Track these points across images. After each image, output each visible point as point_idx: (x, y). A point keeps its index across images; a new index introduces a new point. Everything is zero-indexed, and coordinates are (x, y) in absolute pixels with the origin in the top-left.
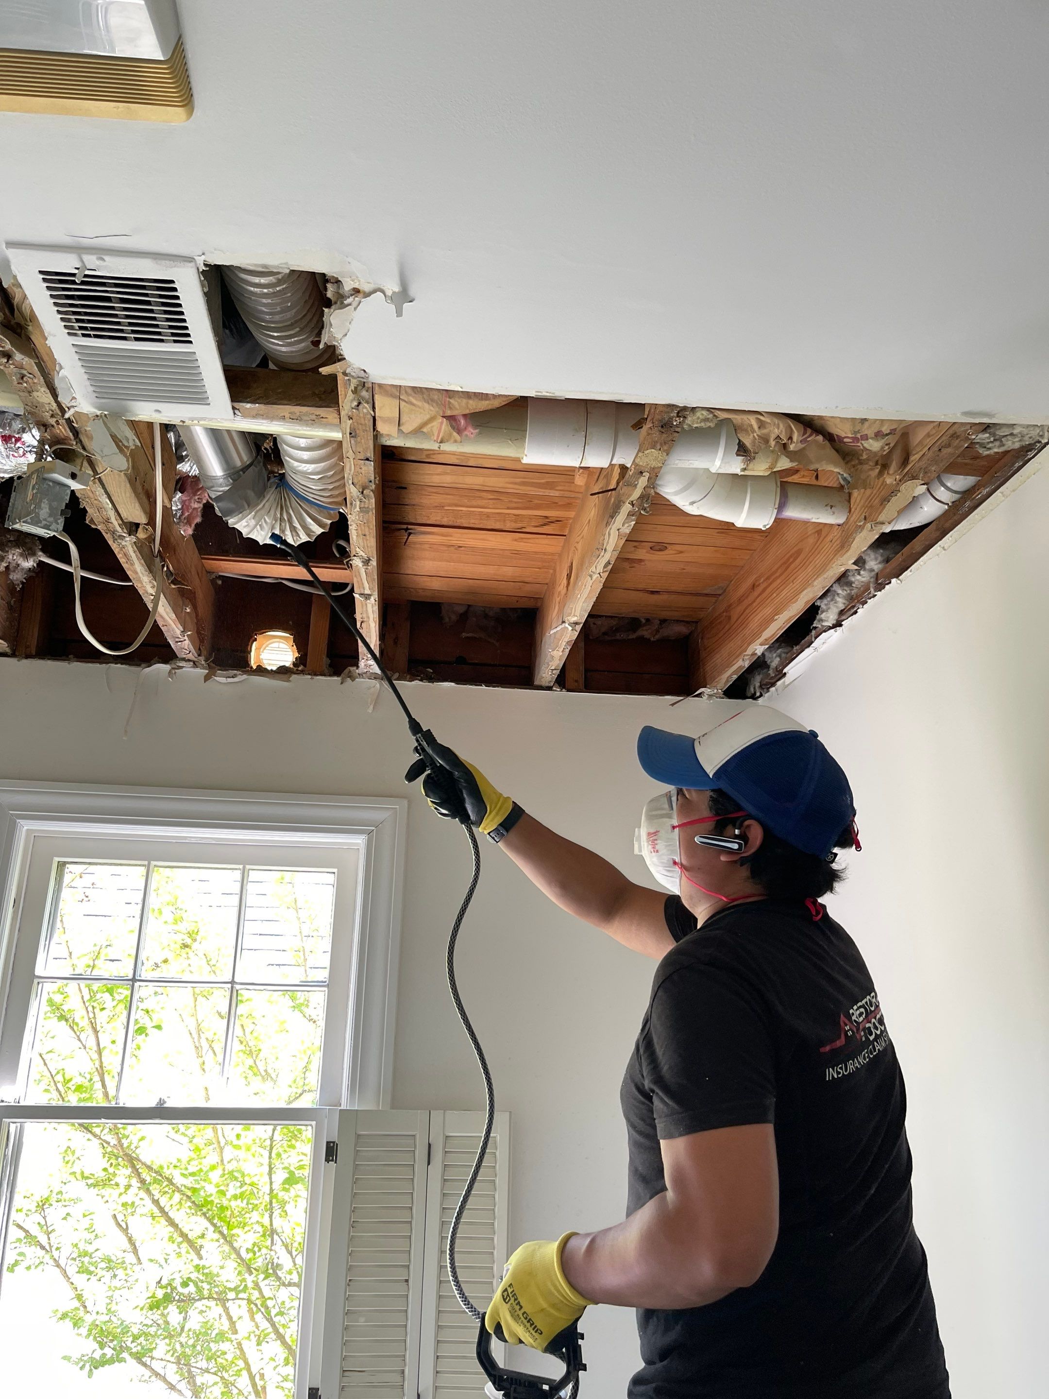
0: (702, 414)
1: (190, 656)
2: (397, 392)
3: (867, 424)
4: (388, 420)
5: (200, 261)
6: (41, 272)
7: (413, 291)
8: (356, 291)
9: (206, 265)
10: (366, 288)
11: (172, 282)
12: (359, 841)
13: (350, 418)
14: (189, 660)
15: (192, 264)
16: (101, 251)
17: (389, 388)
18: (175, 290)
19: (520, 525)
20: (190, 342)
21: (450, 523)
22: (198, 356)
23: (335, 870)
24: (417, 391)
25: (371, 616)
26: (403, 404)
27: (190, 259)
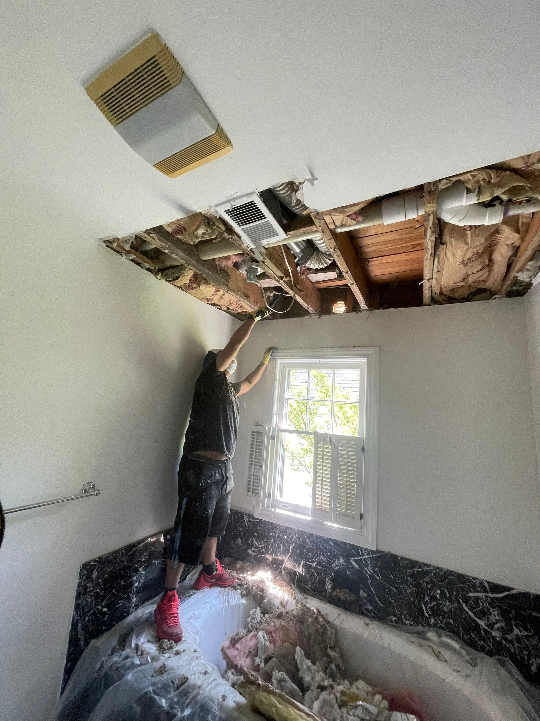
0: (444, 182)
1: (313, 312)
2: (329, 213)
3: (531, 157)
4: (330, 223)
5: (257, 191)
6: (225, 211)
7: (316, 176)
8: (301, 183)
9: (259, 192)
10: (302, 181)
11: (253, 201)
12: (365, 360)
13: (320, 227)
14: (314, 314)
15: (255, 194)
16: (234, 199)
17: (326, 212)
18: (255, 203)
19: (405, 250)
20: (266, 218)
21: (381, 255)
22: (270, 221)
23: (359, 369)
24: (335, 210)
25: (357, 291)
26: (332, 216)
27: (254, 192)
